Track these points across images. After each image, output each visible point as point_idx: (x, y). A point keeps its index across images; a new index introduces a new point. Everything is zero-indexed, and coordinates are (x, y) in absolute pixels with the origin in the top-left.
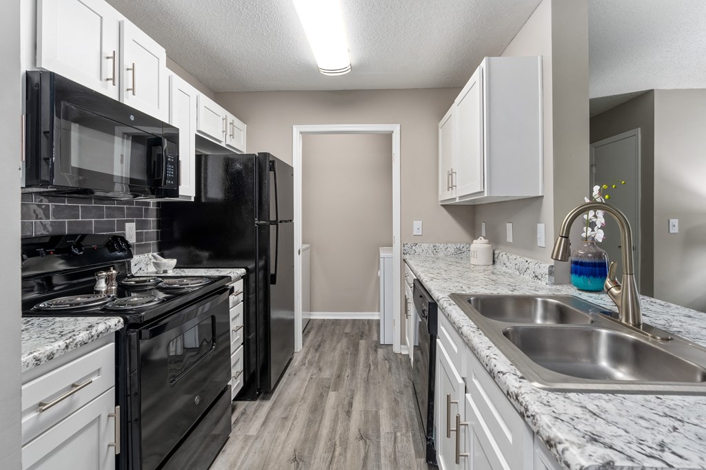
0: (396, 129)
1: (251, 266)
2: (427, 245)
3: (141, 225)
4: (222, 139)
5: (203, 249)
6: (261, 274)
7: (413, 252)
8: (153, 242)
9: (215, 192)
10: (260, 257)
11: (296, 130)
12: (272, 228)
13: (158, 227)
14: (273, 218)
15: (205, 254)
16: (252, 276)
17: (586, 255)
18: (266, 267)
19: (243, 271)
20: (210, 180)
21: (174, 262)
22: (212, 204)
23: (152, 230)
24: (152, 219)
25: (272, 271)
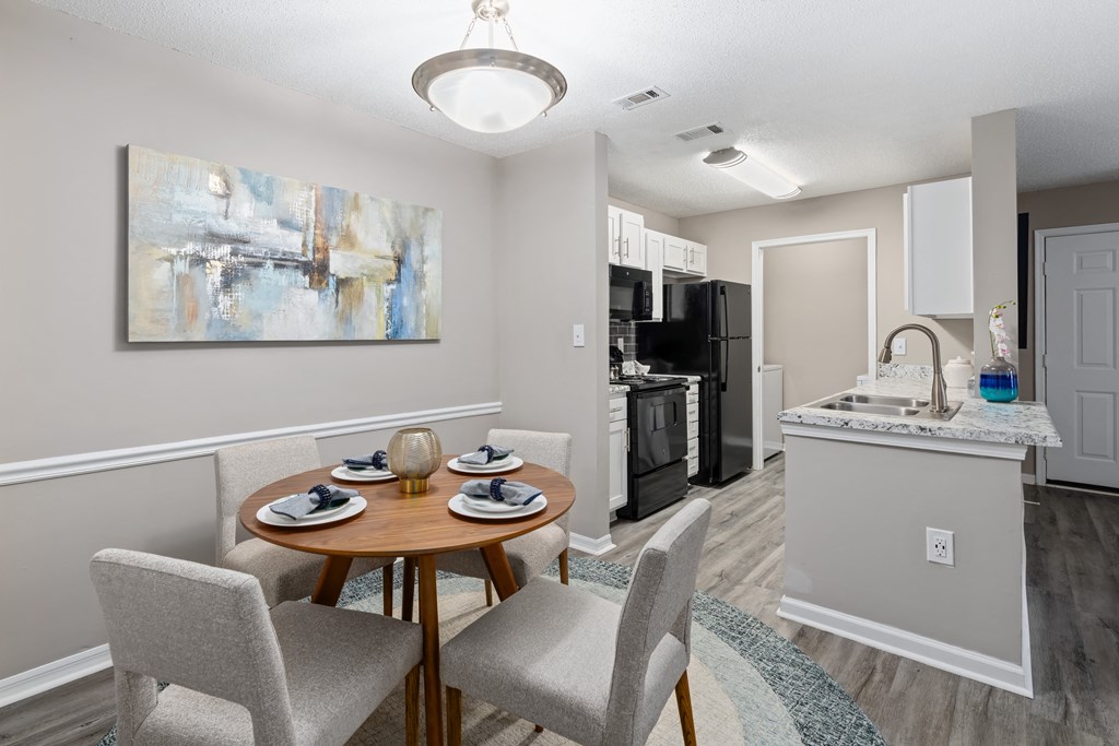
0: (871, 233)
1: (706, 376)
2: (912, 367)
3: (627, 340)
4: (684, 267)
5: (669, 361)
6: (714, 384)
7: (892, 374)
8: (633, 353)
9: (678, 313)
10: (713, 371)
11: (755, 246)
12: (723, 343)
13: (637, 342)
14: (723, 334)
15: (670, 365)
16: (707, 384)
17: (989, 368)
18: (718, 379)
19: (698, 378)
20: (673, 305)
21: (648, 367)
22: (676, 323)
23: (633, 344)
24: (633, 336)
25: (723, 381)
